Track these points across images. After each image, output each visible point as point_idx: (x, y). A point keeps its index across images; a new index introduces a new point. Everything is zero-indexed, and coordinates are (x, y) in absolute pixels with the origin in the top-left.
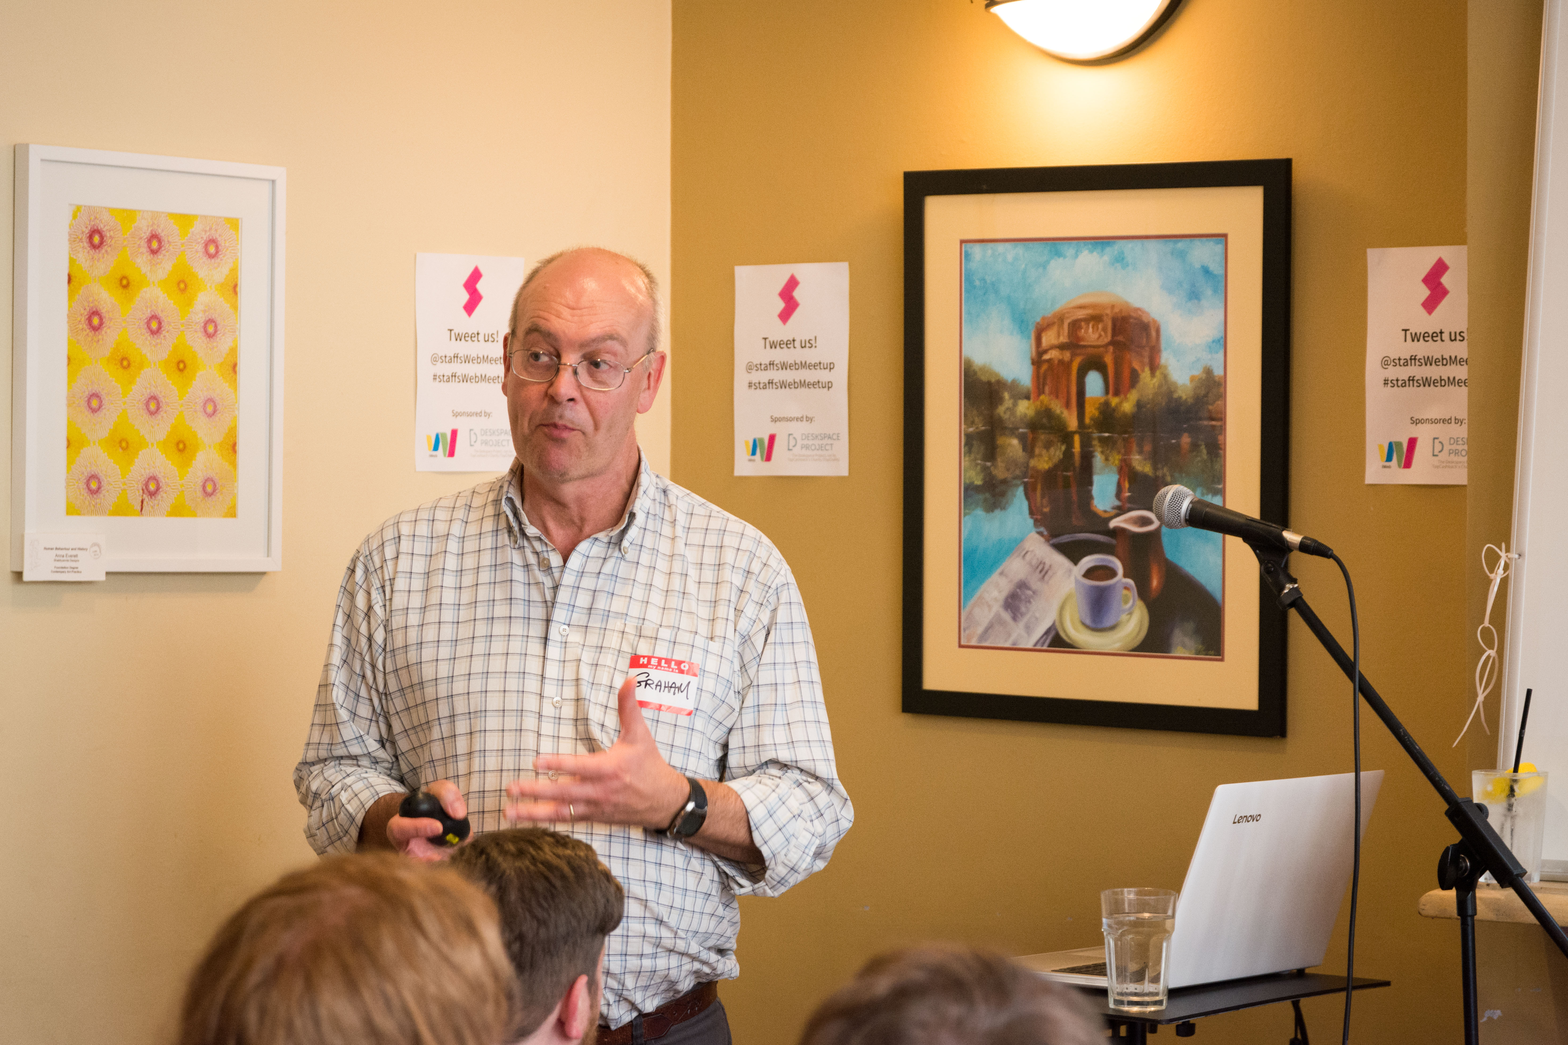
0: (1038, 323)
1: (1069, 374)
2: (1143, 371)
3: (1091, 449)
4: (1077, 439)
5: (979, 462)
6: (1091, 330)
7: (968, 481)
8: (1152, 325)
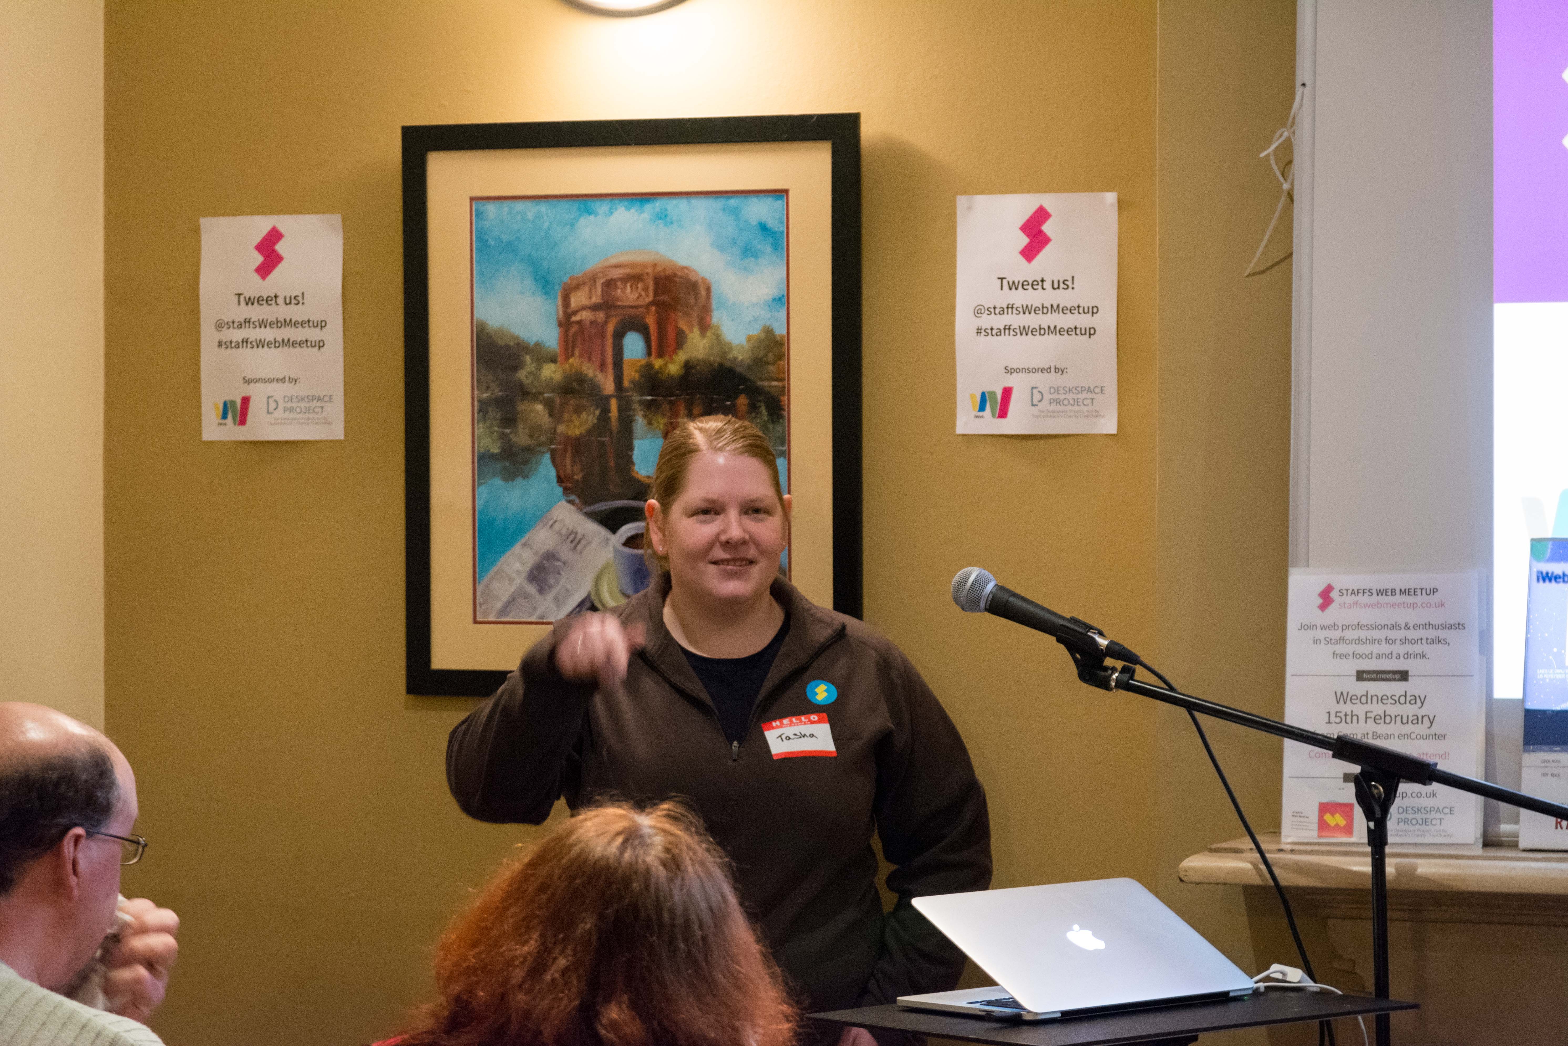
0: (565, 284)
1: (603, 336)
2: (691, 331)
3: (631, 413)
4: (614, 404)
5: (496, 429)
6: (628, 290)
7: (482, 450)
8: (701, 284)
